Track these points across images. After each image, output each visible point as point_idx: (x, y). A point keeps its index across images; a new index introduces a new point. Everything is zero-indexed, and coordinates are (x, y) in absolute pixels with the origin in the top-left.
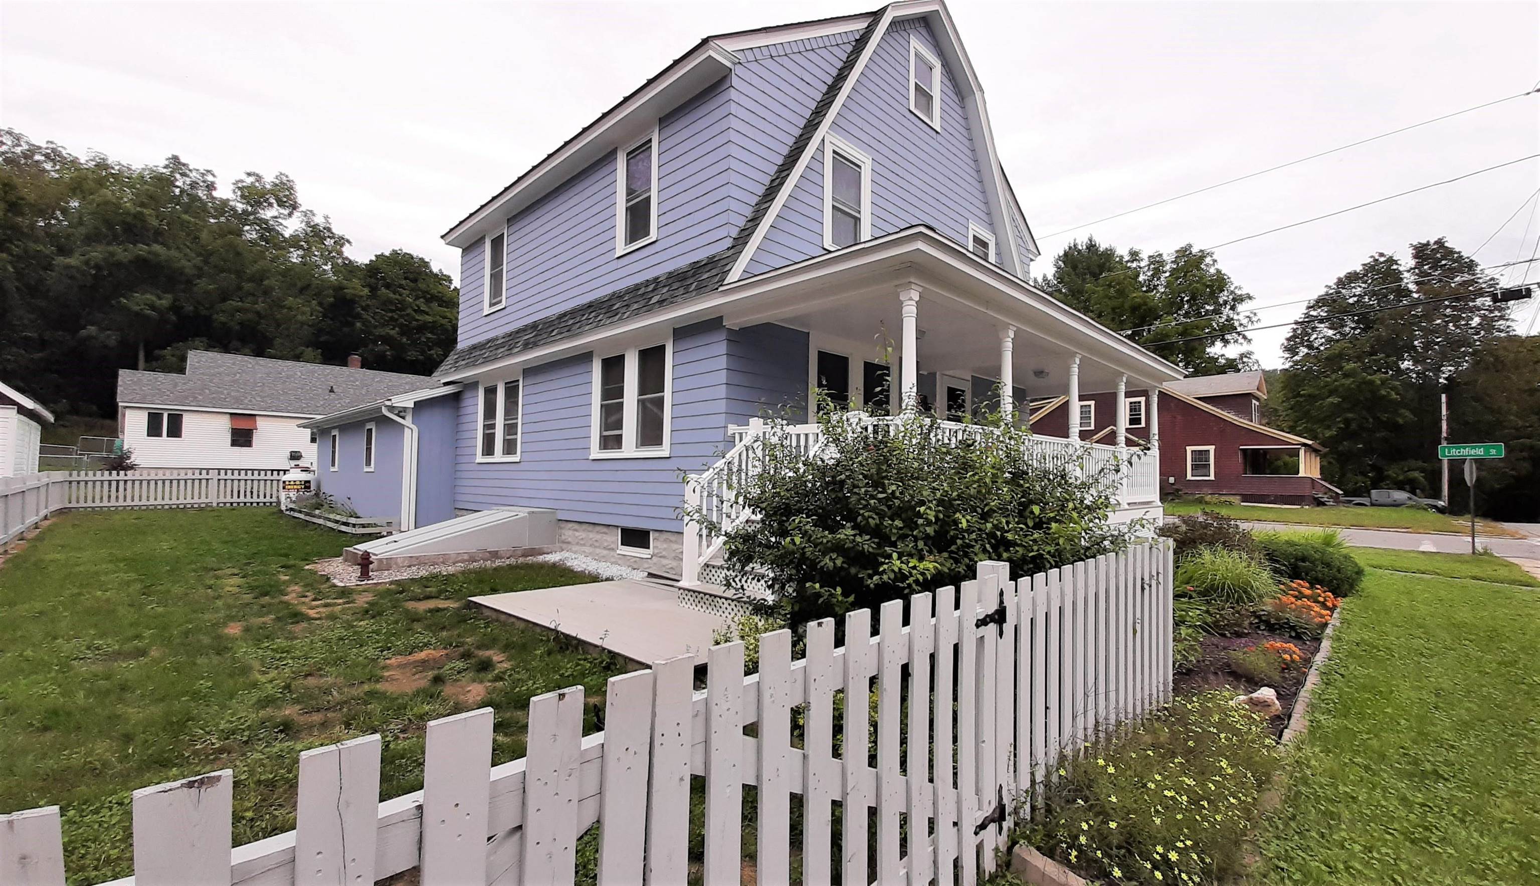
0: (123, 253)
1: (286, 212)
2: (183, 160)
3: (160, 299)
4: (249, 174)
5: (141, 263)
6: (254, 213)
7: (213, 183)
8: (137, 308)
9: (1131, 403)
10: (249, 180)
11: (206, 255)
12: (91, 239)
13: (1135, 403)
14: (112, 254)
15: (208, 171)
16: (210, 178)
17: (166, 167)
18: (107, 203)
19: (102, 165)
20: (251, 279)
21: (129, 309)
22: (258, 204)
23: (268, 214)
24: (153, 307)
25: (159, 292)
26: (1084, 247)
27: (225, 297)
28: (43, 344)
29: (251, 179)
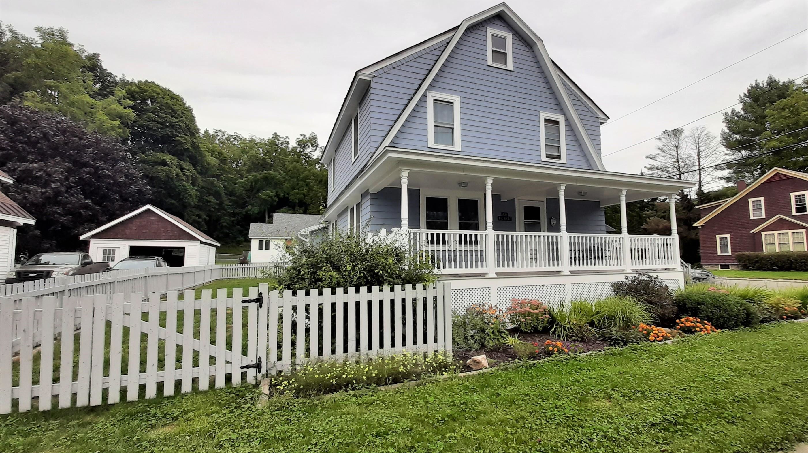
0: (259, 175)
1: (314, 149)
2: (278, 134)
3: (272, 192)
4: (301, 135)
5: (266, 178)
6: (303, 151)
7: (288, 142)
8: (263, 197)
9: (796, 196)
10: (301, 138)
11: (286, 172)
12: (249, 171)
13: (799, 196)
14: (256, 176)
15: (287, 137)
16: (287, 140)
17: (273, 138)
18: (252, 156)
19: (252, 141)
20: (302, 181)
21: (261, 198)
22: (304, 147)
23: (308, 150)
24: (269, 196)
25: (271, 189)
26: (766, 84)
27: (293, 189)
28: (234, 215)
29: (302, 137)
